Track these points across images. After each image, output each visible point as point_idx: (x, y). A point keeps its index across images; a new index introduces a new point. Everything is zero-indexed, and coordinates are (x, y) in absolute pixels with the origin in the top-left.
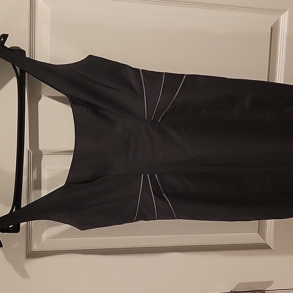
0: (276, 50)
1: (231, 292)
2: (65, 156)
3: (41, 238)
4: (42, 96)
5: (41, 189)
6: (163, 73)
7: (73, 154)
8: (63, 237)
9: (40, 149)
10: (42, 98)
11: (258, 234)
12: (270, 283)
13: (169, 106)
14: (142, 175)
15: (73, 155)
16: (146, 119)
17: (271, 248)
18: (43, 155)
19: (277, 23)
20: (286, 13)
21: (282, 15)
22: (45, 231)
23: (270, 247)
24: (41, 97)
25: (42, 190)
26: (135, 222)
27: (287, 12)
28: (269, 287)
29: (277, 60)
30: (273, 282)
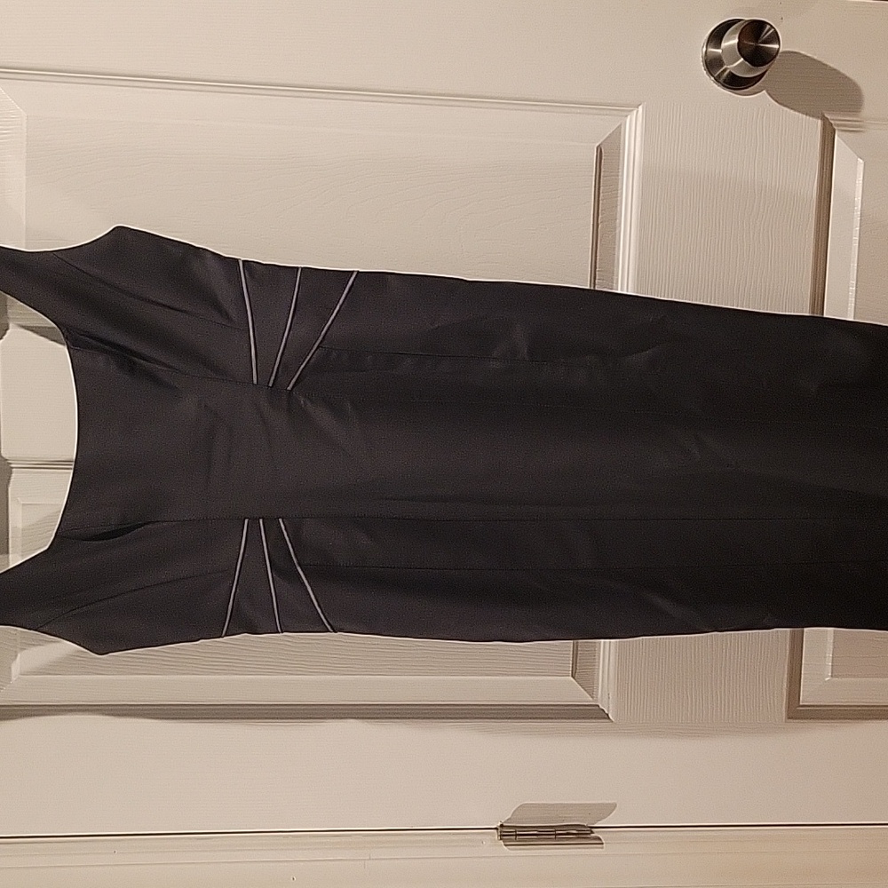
0: (614, 206)
1: (502, 826)
2: (61, 473)
3: (10, 672)
4: (11, 325)
5: (8, 553)
6: (297, 268)
7: (72, 467)
8: (61, 672)
9: (3, 455)
10: (8, 332)
11: (572, 679)
12: (609, 809)
13: (313, 351)
14: (246, 521)
15: (72, 471)
16: (255, 382)
17: (609, 718)
18: (14, 470)
19: (616, 138)
20: (638, 111)
21: (628, 118)
22: (19, 655)
23: (608, 715)
24: (7, 329)
25: (10, 556)
26: (226, 635)
27: (640, 107)
28: (605, 818)
29: (617, 231)
30: (615, 806)
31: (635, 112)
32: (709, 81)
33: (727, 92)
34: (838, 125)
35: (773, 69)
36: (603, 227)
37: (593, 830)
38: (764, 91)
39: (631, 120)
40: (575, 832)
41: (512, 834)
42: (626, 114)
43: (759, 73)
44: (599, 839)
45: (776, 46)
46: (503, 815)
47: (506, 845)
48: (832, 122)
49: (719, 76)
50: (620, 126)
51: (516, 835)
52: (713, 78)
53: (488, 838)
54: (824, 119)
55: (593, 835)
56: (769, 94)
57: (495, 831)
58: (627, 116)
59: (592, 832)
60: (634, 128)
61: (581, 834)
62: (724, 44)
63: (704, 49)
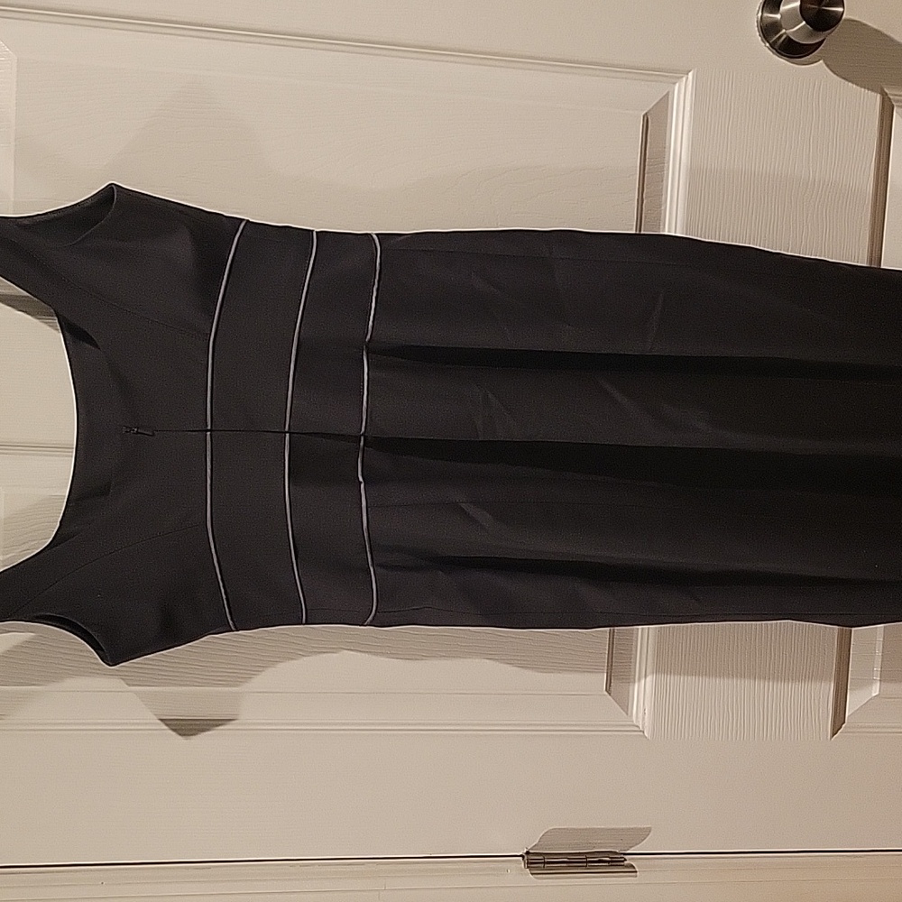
0: (661, 179)
1: (528, 853)
12: (643, 834)
19: (664, 103)
20: (687, 78)
21: (677, 84)
27: (690, 74)
28: (637, 844)
29: (663, 208)
30: (649, 830)
31: (684, 79)
32: (764, 48)
33: (782, 61)
34: (898, 101)
35: (833, 37)
36: (647, 202)
37: (626, 857)
38: (821, 61)
39: (679, 87)
40: (608, 859)
41: (538, 861)
42: (674, 81)
43: (817, 41)
44: (632, 866)
45: (840, 9)
46: (530, 842)
47: (532, 874)
48: (891, 97)
49: (775, 42)
50: (668, 94)
51: (544, 863)
52: (768, 45)
53: (513, 865)
54: (884, 95)
55: (626, 862)
56: (828, 66)
57: (521, 858)
58: (675, 83)
59: (625, 860)
60: (683, 95)
61: (613, 861)
62: (783, 8)
63: (760, 14)
